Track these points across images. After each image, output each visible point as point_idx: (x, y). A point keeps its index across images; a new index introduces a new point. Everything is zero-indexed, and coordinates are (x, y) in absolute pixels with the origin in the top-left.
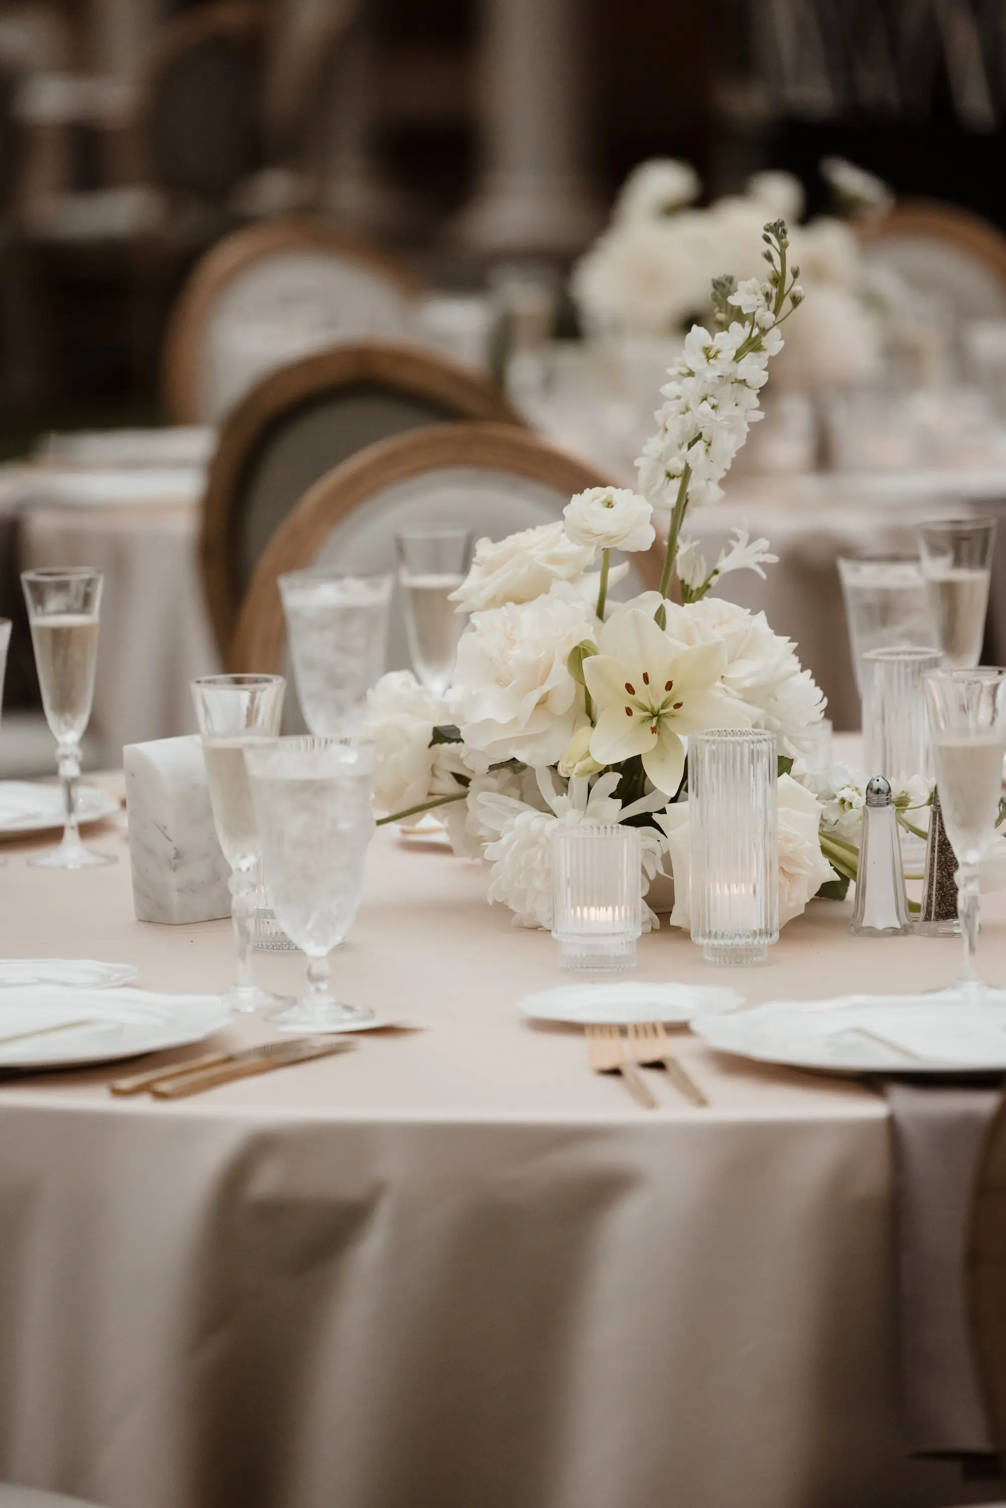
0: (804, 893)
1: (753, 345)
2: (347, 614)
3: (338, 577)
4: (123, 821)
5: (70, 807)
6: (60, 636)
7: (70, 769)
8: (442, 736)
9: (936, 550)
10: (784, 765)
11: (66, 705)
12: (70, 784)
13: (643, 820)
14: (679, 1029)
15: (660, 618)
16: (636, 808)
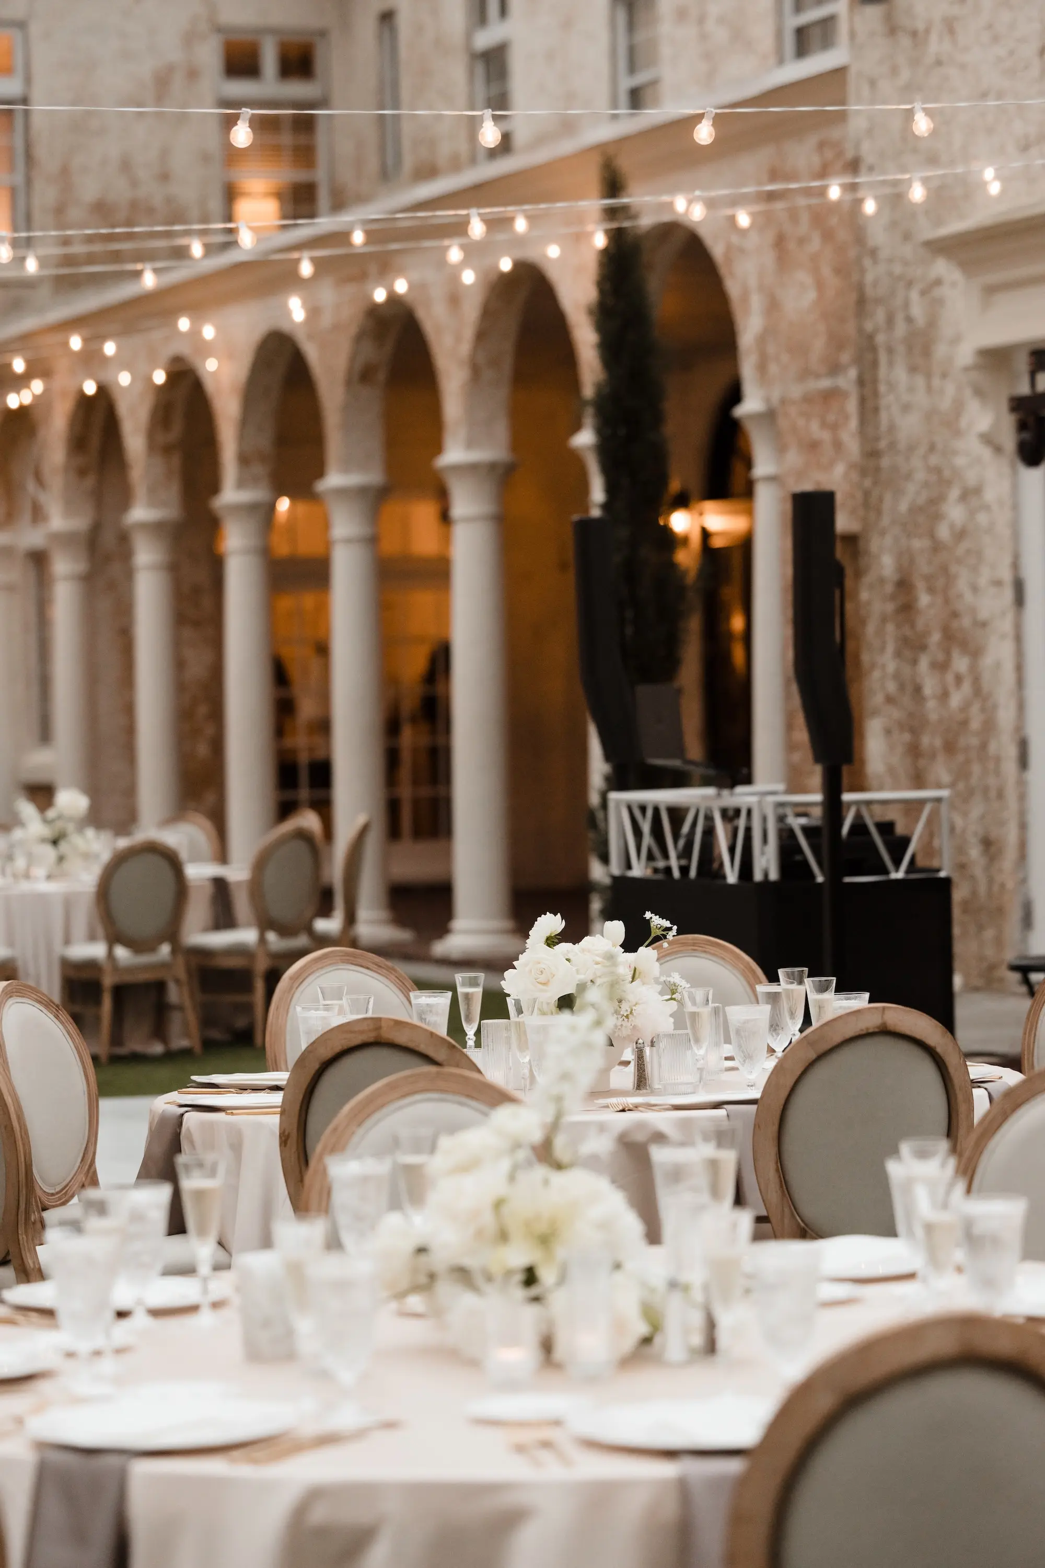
0: (629, 1343)
1: (598, 1023)
2: (365, 1179)
3: (359, 1157)
4: (236, 1300)
5: (205, 1291)
6: (200, 1195)
7: (204, 1269)
8: (422, 1250)
9: (706, 1139)
10: (618, 1266)
11: (202, 1232)
12: (205, 1280)
13: (536, 1299)
14: (557, 1423)
15: (546, 1182)
16: (534, 1291)
